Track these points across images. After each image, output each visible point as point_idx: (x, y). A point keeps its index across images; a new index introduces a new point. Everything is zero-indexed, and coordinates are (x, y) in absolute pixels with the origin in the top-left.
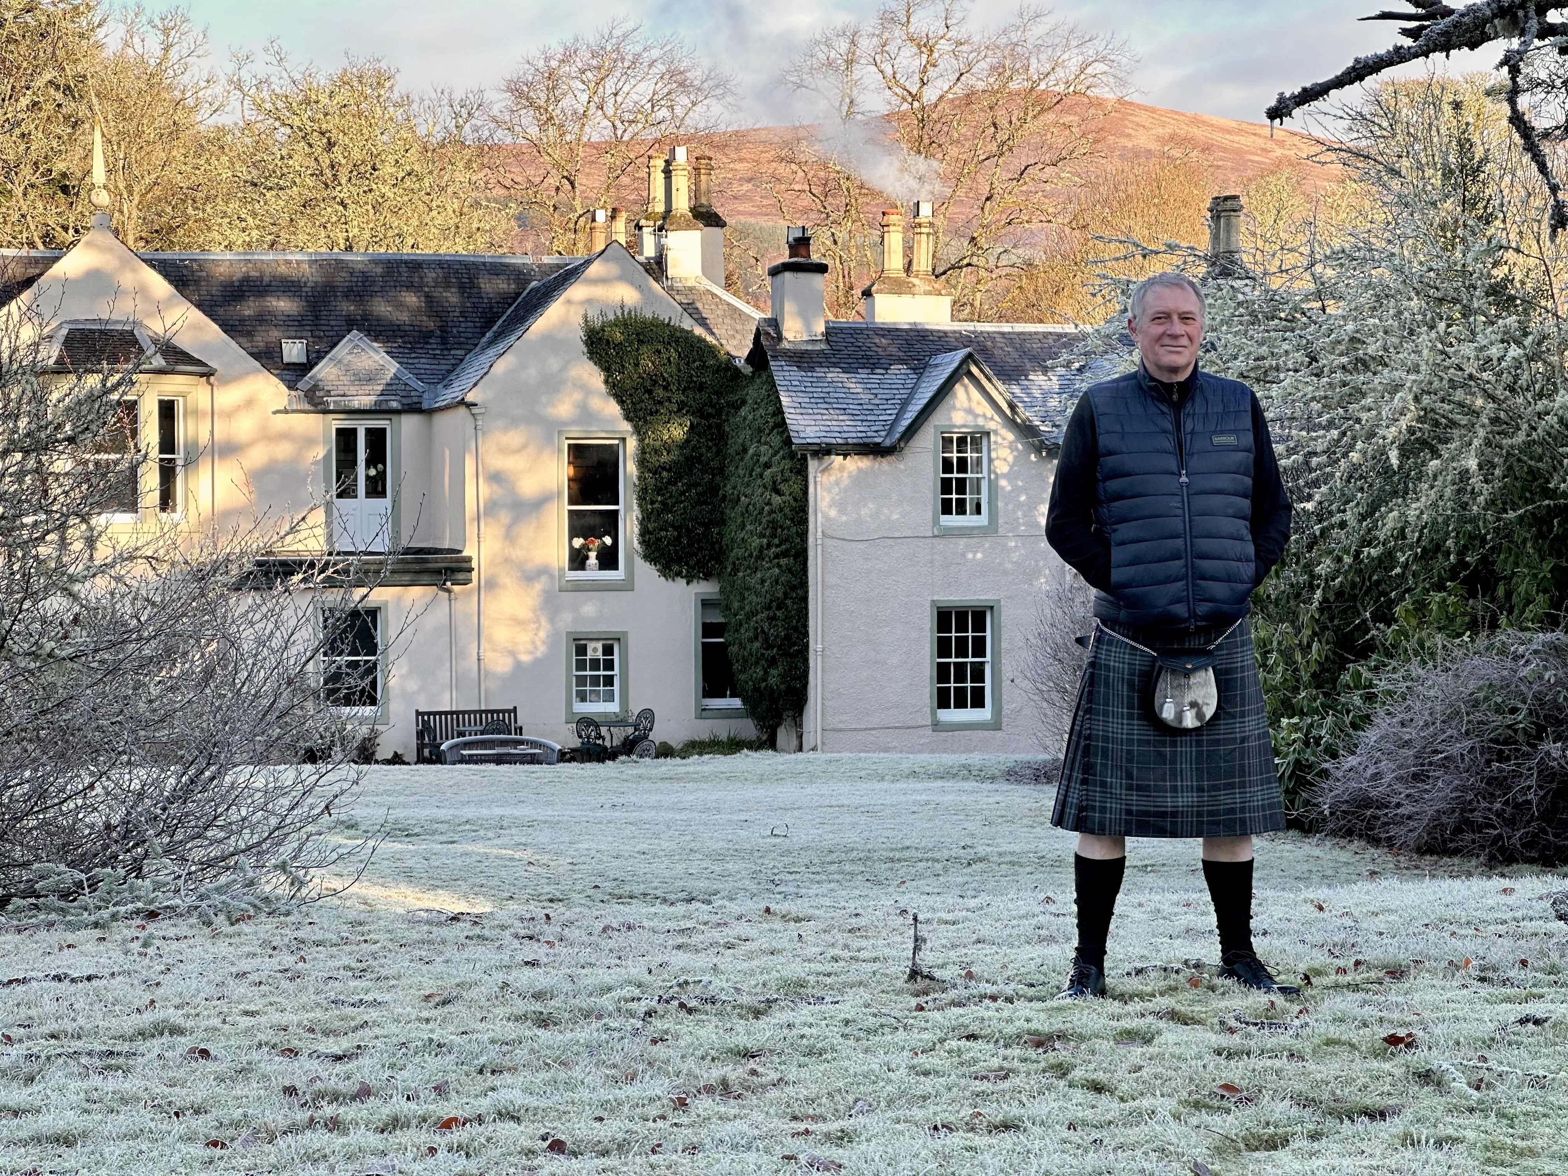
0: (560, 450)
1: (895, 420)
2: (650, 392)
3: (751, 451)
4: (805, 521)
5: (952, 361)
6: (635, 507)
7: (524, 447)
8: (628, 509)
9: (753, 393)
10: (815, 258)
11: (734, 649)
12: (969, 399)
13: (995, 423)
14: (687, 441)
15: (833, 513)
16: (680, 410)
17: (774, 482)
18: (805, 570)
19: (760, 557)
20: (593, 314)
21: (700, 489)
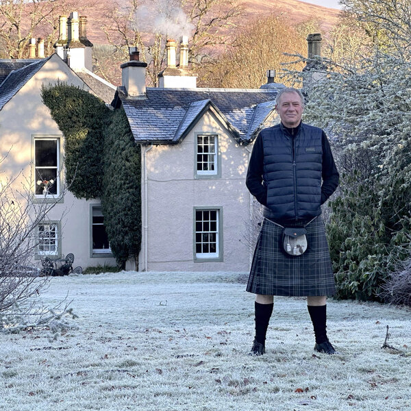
0: (32, 142)
1: (178, 130)
2: (70, 118)
3: (116, 143)
4: (140, 173)
5: (202, 105)
6: (64, 167)
7: (18, 141)
8: (62, 168)
9: (116, 118)
10: (141, 61)
11: (108, 228)
12: (210, 121)
13: (220, 131)
14: (87, 139)
15: (152, 169)
16: (83, 126)
17: (127, 157)
18: (140, 194)
19: (121, 188)
20: (46, 84)
21: (92, 159)
